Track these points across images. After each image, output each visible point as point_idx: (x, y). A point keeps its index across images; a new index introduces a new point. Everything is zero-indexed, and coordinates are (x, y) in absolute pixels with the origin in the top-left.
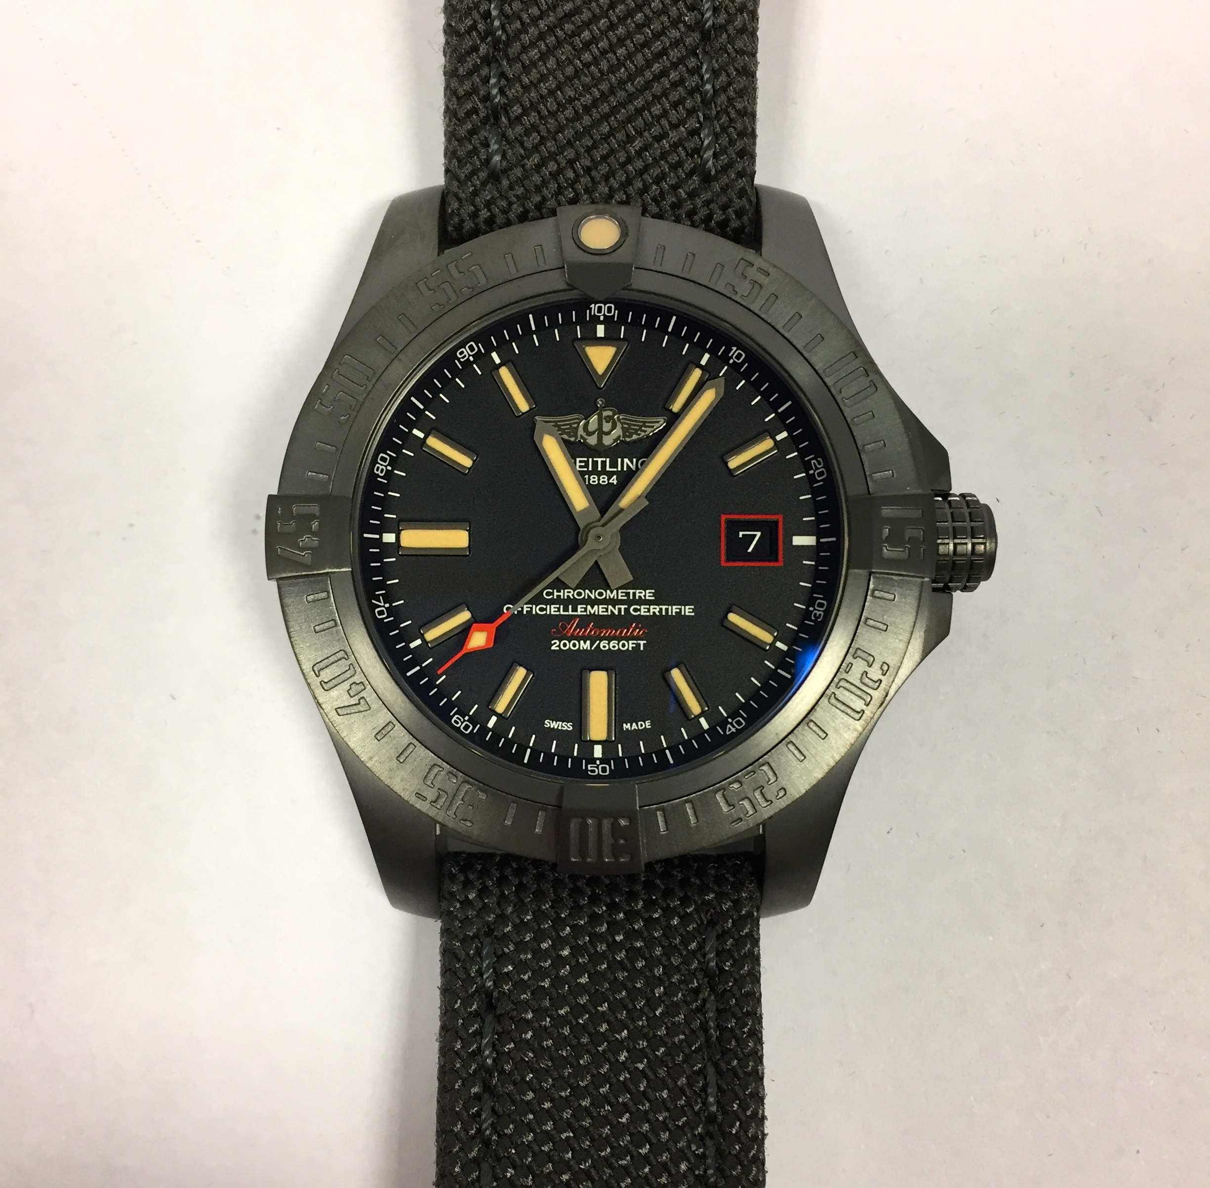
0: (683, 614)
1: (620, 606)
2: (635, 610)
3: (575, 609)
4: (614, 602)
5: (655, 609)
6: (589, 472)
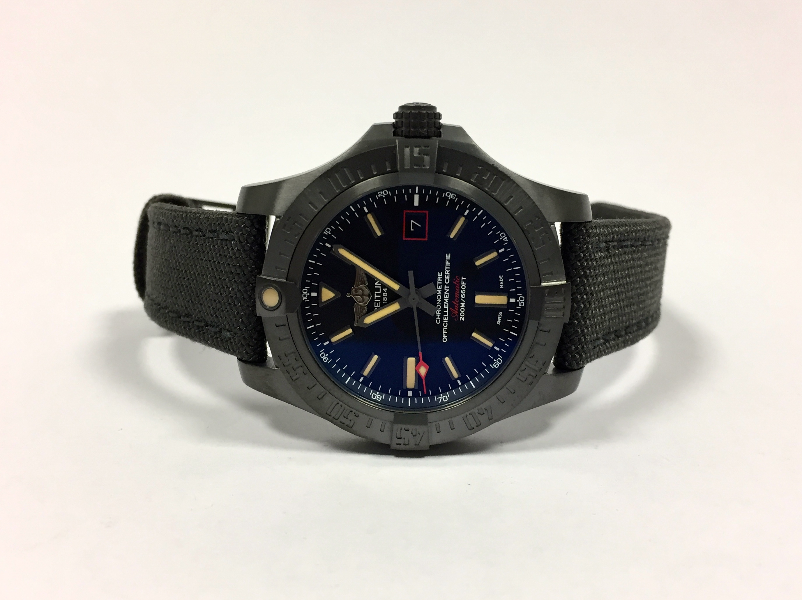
0: (449, 259)
1: (445, 288)
2: (447, 281)
3: (446, 309)
4: (443, 291)
5: (447, 272)
6: (382, 301)
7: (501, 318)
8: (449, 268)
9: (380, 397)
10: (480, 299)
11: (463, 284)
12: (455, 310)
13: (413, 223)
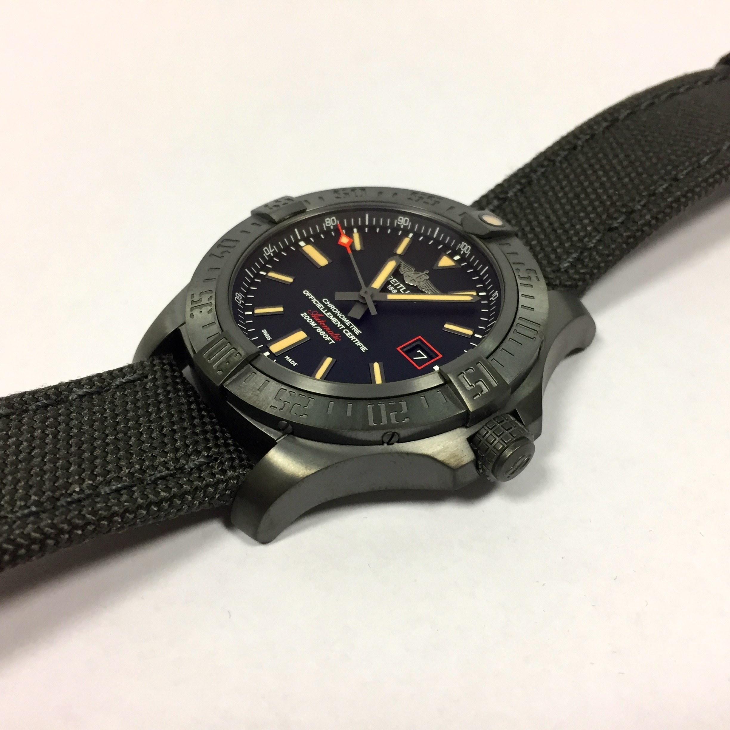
0: (360, 348)
1: (342, 326)
2: (346, 332)
3: (326, 312)
4: (342, 322)
6: (392, 285)
7: (265, 336)
8: (354, 342)
9: (328, 224)
10: (300, 336)
11: (328, 338)
12: (317, 317)
13: (424, 356)
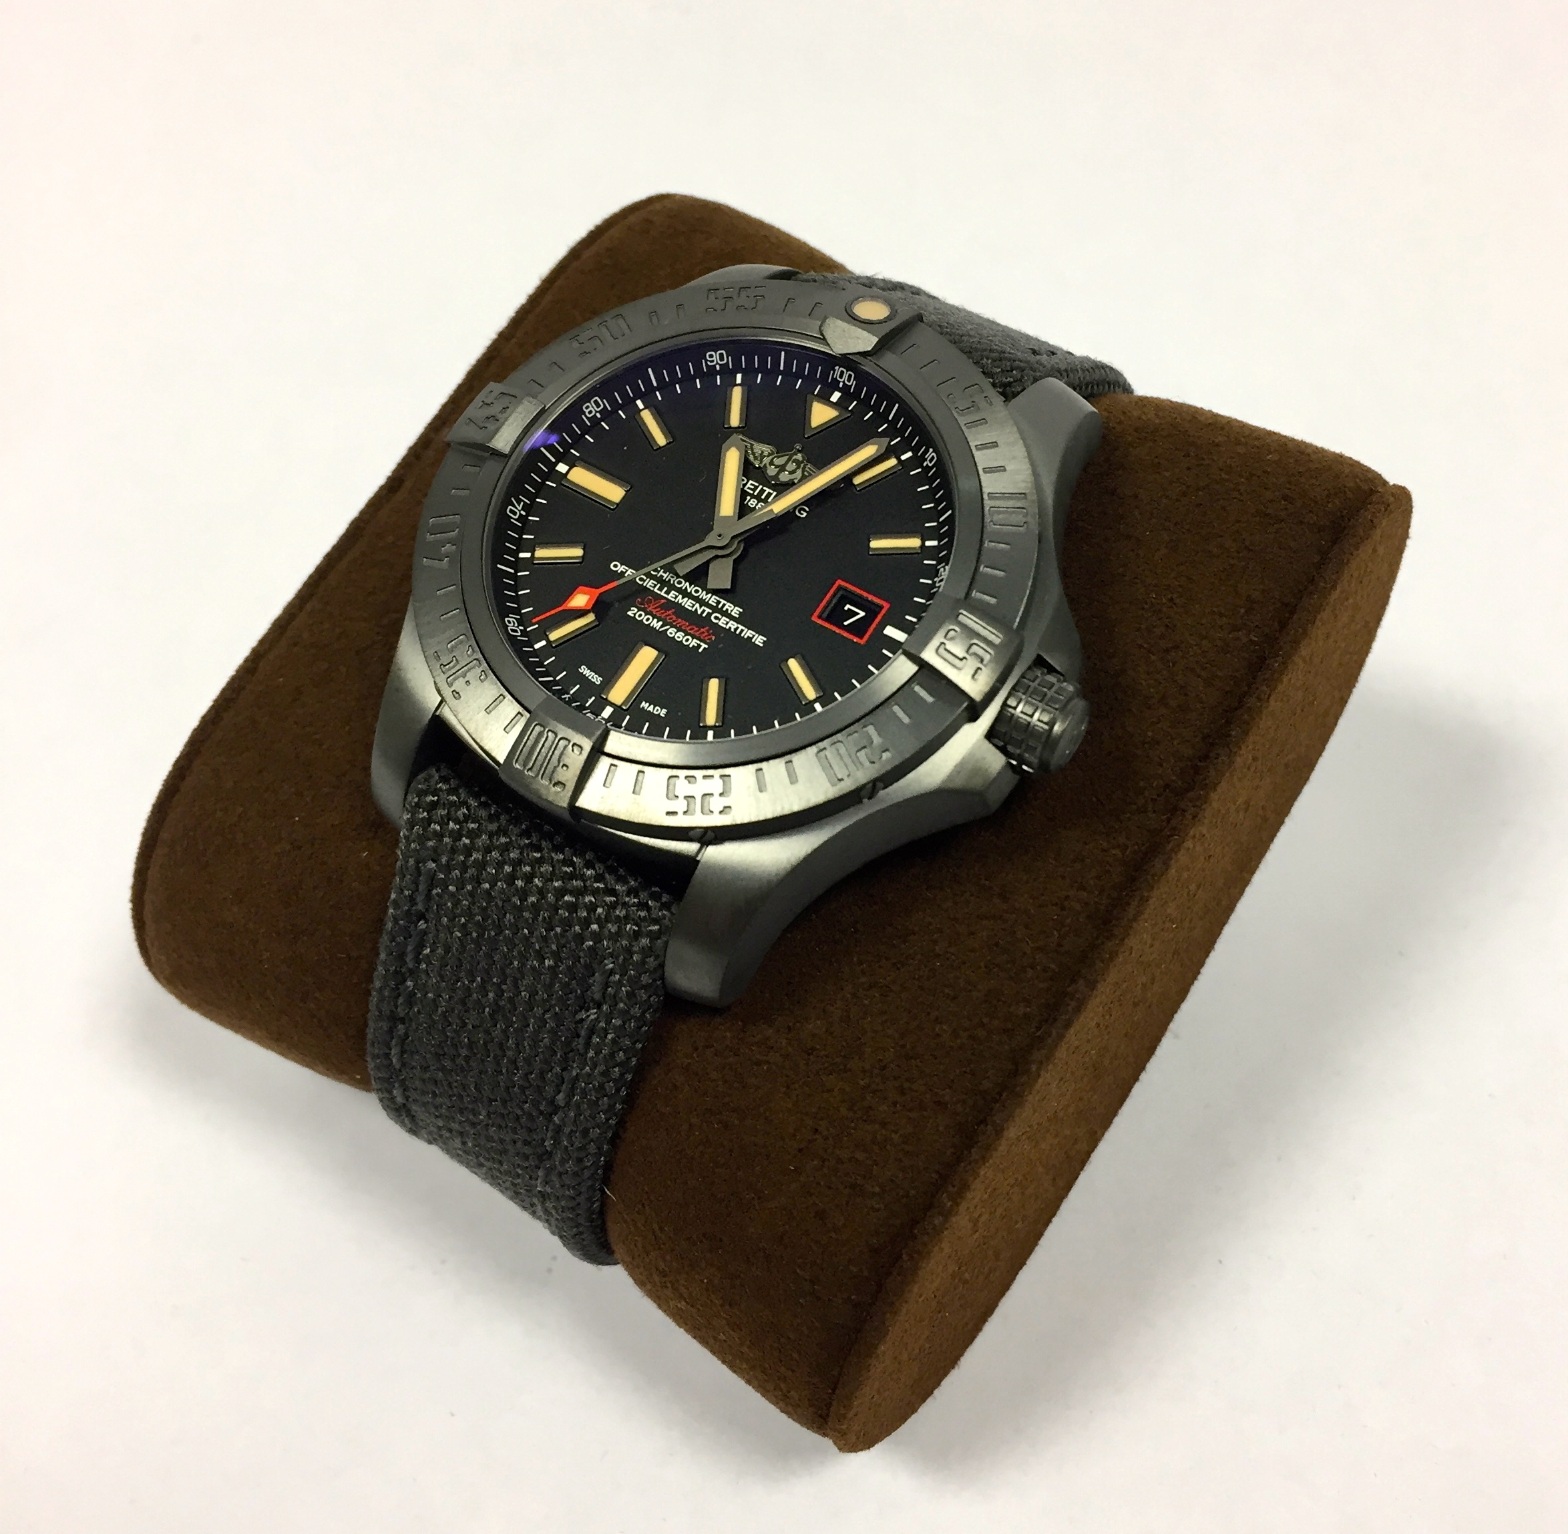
0: (753, 640)
1: (705, 608)
2: (716, 618)
3: (668, 593)
4: (703, 603)
5: (732, 625)
6: (752, 496)
7: (590, 678)
8: (738, 632)
9: (590, 412)
10: (646, 656)
11: (694, 643)
12: (655, 608)
13: (858, 614)
